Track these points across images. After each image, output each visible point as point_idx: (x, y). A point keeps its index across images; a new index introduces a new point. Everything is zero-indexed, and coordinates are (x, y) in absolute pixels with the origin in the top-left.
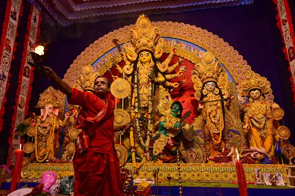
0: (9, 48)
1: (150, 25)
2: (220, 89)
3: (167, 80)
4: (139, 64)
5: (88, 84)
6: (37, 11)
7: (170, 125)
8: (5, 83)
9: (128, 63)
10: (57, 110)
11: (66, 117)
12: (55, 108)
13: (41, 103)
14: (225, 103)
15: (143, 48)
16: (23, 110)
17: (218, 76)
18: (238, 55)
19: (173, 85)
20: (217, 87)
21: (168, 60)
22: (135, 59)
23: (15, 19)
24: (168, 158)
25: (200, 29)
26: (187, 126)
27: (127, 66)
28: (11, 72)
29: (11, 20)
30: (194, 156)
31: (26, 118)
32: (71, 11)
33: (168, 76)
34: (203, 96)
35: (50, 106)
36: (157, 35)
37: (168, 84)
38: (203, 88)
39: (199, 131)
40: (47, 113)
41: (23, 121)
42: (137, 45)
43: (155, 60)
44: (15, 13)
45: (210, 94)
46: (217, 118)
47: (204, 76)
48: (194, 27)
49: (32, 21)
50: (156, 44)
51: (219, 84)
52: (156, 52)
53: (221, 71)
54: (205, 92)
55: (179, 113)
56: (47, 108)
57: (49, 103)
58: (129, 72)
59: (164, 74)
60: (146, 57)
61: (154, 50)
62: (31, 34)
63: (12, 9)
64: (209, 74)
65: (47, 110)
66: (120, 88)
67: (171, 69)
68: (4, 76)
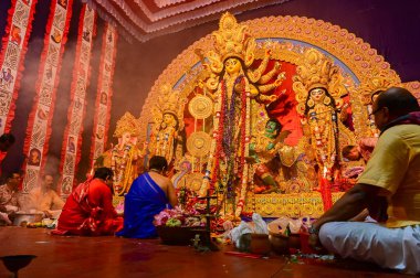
0: (83, 73)
1: (236, 25)
2: (332, 98)
3: (260, 93)
4: (226, 76)
5: (167, 106)
6: (112, 29)
7: (261, 147)
8: (81, 111)
9: (213, 75)
10: (136, 139)
11: (145, 146)
12: (133, 136)
13: (118, 132)
14: (339, 115)
15: (229, 55)
16: (102, 141)
17: (330, 80)
18: (370, 50)
19: (269, 98)
20: (327, 94)
21: (262, 67)
22: (220, 70)
23: (88, 40)
24: (259, 189)
25: (312, 20)
26: (286, 150)
27: (211, 80)
28: (86, 98)
29: (84, 42)
30: (297, 187)
31: (106, 150)
32: (148, 22)
33: (263, 88)
34: (308, 108)
35: (128, 134)
36: (247, 36)
37: (263, 97)
38: (308, 98)
39: (303, 156)
40: (124, 142)
41: (101, 154)
42: (222, 52)
43: (245, 69)
44: (88, 34)
45: (318, 106)
46: (326, 136)
47: (309, 82)
48: (305, 18)
49: (107, 40)
50: (245, 48)
51: (331, 91)
52: (247, 58)
53: (334, 72)
54: (310, 103)
55: (275, 133)
56: (124, 136)
57: (126, 130)
58: (213, 87)
59: (257, 84)
60: (234, 66)
61: (244, 56)
62: (106, 55)
63: (85, 30)
64: (316, 78)
65: (124, 140)
66: (201, 107)
67: (266, 78)
68: (80, 103)
